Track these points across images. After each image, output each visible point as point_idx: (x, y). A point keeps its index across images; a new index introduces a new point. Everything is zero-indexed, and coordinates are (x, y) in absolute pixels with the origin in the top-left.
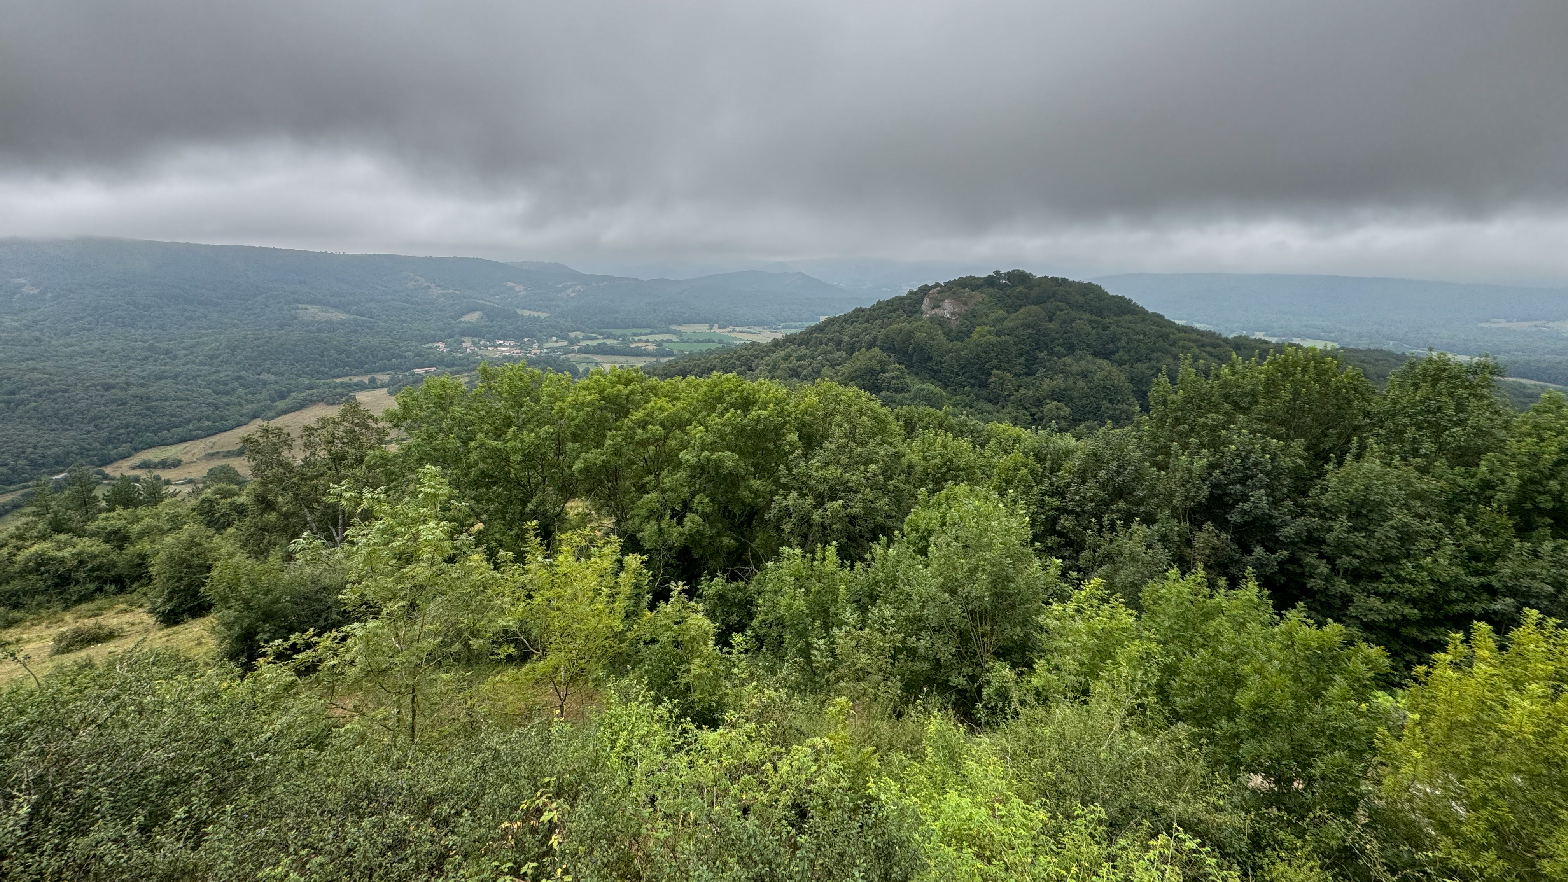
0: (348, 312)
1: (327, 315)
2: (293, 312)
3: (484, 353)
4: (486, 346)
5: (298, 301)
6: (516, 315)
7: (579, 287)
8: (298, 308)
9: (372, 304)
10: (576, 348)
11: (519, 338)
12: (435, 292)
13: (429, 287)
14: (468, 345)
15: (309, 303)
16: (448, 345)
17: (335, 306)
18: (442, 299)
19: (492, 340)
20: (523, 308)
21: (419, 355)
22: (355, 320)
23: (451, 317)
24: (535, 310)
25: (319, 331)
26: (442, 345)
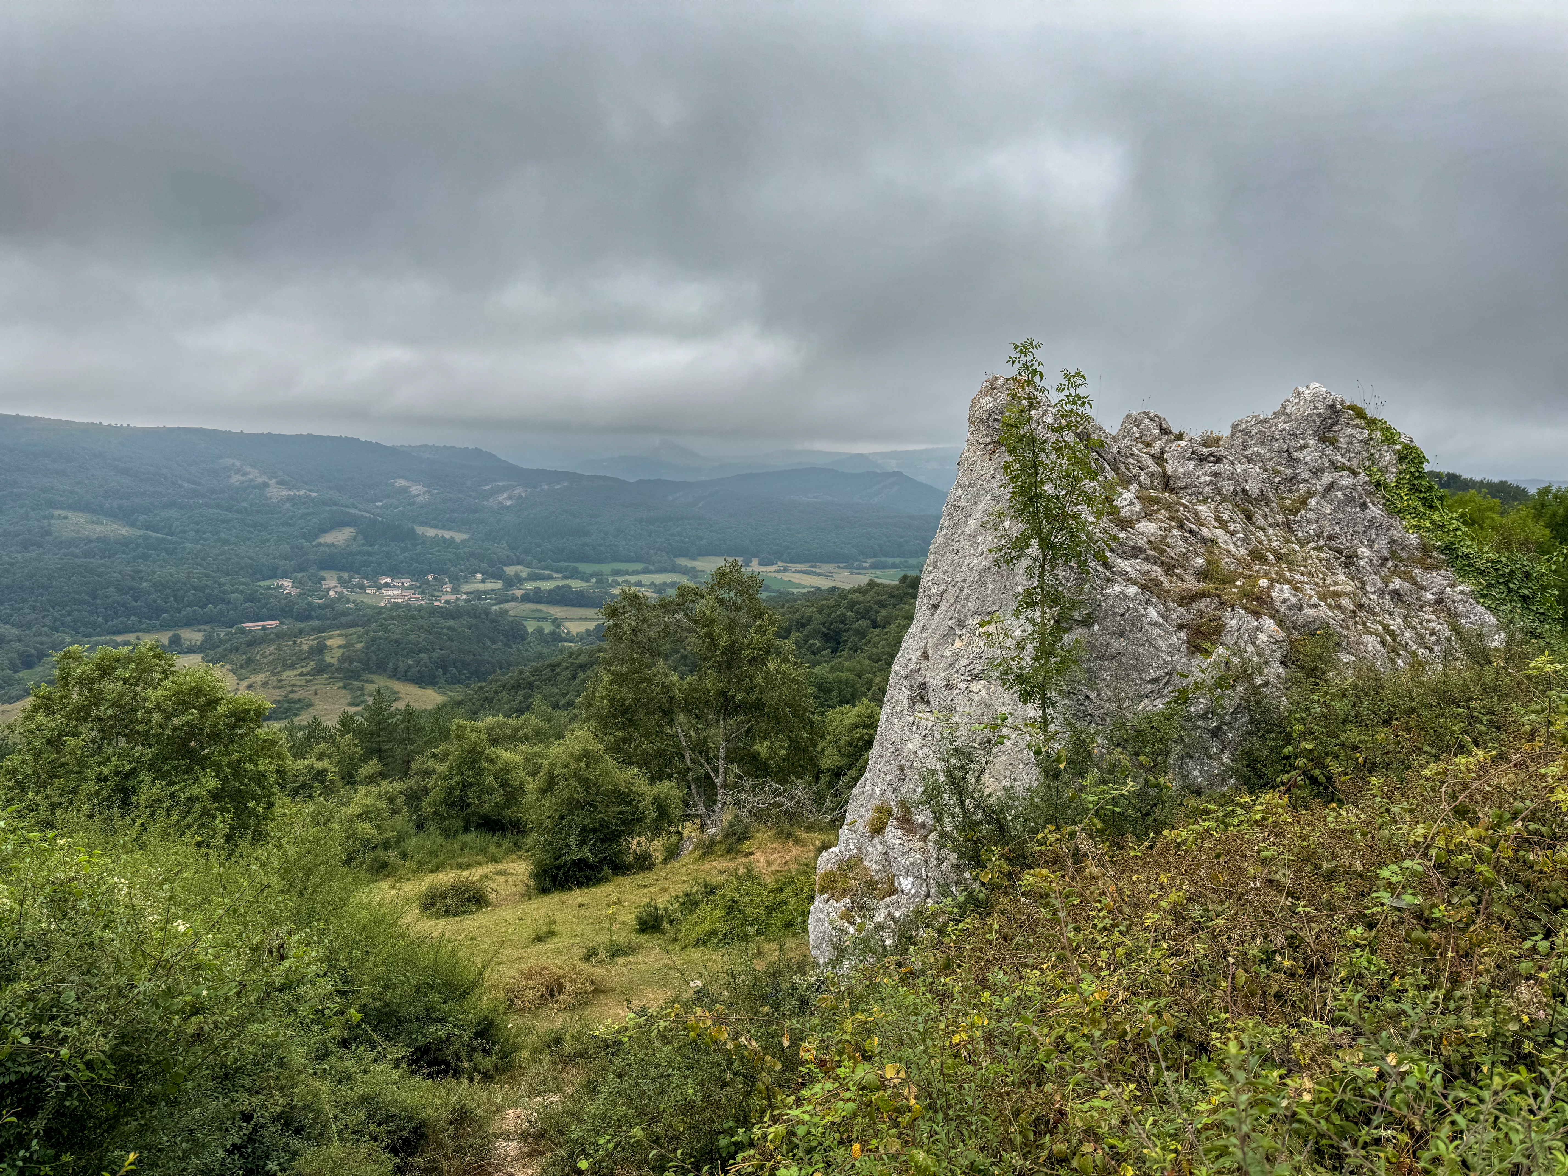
0: (133, 525)
1: (99, 529)
2: (45, 523)
3: (360, 598)
4: (363, 588)
5: (52, 504)
6: (412, 534)
7: (519, 491)
8: (52, 517)
9: (173, 513)
10: (519, 593)
11: (418, 575)
12: (276, 493)
13: (266, 485)
14: (332, 585)
15: (70, 507)
16: (297, 583)
17: (112, 515)
18: (288, 505)
19: (373, 577)
20: (424, 524)
21: (251, 598)
22: (146, 538)
23: (304, 536)
24: (443, 527)
25: (86, 554)
26: (286, 583)
